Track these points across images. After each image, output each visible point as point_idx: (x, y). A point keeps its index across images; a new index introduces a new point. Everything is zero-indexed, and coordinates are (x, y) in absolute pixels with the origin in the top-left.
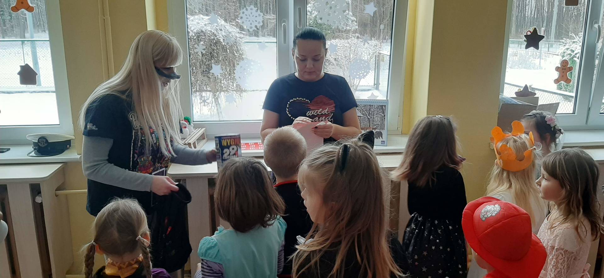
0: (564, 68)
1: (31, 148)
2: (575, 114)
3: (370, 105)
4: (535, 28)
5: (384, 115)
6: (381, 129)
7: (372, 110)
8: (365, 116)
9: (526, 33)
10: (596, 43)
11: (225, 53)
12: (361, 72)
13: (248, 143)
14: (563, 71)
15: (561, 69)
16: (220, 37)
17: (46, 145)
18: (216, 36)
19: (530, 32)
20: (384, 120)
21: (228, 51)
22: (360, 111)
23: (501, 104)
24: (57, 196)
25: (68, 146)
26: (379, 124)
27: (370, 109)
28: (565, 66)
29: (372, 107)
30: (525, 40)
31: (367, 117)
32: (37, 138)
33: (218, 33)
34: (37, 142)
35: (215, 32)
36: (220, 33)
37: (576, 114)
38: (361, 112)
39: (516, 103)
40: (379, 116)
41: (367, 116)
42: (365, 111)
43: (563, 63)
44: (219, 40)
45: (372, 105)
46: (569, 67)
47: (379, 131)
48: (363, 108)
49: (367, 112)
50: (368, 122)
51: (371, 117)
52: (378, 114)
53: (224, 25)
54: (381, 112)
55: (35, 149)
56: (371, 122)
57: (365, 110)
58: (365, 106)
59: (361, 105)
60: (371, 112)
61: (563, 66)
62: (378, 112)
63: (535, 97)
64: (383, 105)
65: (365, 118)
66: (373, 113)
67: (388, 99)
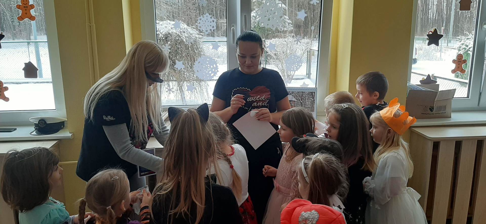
0: (460, 60)
1: (33, 129)
3: (302, 92)
4: (436, 29)
5: (314, 100)
7: (304, 96)
8: (298, 100)
11: (187, 51)
12: (294, 66)
14: (459, 63)
15: (457, 61)
16: (183, 38)
17: (44, 125)
18: (180, 37)
19: (432, 32)
20: (313, 104)
21: (190, 49)
23: (409, 90)
25: (62, 126)
26: (310, 107)
27: (302, 95)
28: (460, 59)
29: (304, 94)
30: (427, 38)
32: (38, 120)
33: (182, 35)
34: (38, 123)
35: (180, 34)
36: (183, 34)
37: (470, 98)
38: (295, 97)
39: (421, 89)
40: (310, 100)
41: (300, 101)
42: (298, 97)
43: (459, 57)
44: (183, 40)
45: (304, 91)
46: (464, 60)
48: (296, 95)
49: (300, 98)
51: (303, 102)
53: (186, 28)
54: (311, 97)
55: (36, 129)
58: (299, 92)
59: (295, 92)
60: (303, 98)
61: (459, 59)
62: (309, 97)
63: (436, 84)
64: (313, 92)
65: (298, 102)
66: (305, 99)
67: (317, 87)
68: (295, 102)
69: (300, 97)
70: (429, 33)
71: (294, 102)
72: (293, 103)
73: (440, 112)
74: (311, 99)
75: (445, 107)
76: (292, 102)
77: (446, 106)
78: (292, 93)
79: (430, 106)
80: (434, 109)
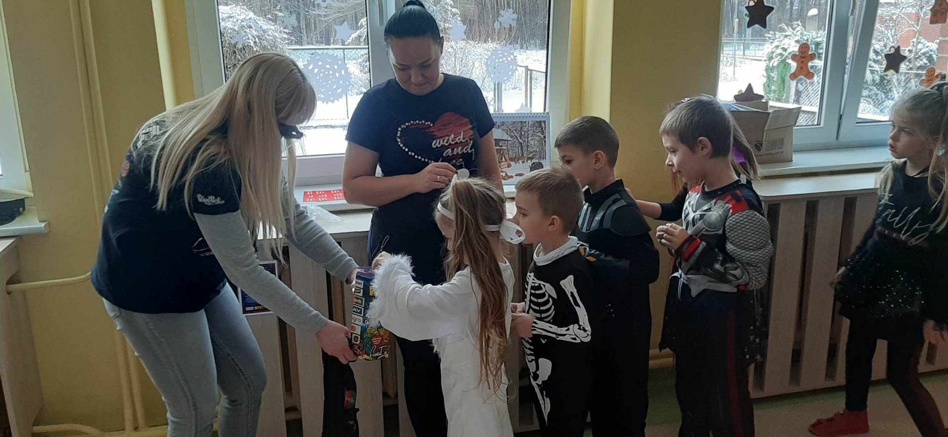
0: (804, 55)
2: (820, 125)
3: (521, 122)
5: (545, 137)
6: (540, 158)
7: (525, 129)
8: (514, 139)
9: (747, 3)
10: (849, 15)
13: (330, 191)
14: (802, 60)
15: (799, 57)
16: (249, 40)
19: (754, 1)
20: (544, 144)
22: (506, 131)
24: (9, 293)
25: (21, 209)
26: (538, 150)
27: (521, 128)
28: (805, 53)
29: (524, 125)
30: (746, 14)
31: (517, 141)
37: (822, 125)
38: (508, 133)
39: (738, 109)
40: (536, 138)
41: (517, 138)
42: (514, 132)
43: (802, 48)
44: (249, 43)
45: (524, 121)
46: (811, 54)
47: (538, 161)
48: (510, 127)
49: (518, 133)
50: (520, 148)
51: (525, 141)
52: (535, 135)
54: (539, 131)
56: (525, 148)
57: (515, 130)
58: (514, 123)
59: (507, 122)
60: (523, 133)
61: (803, 53)
62: (534, 132)
63: (762, 101)
64: (540, 122)
65: (515, 142)
66: (526, 134)
67: (547, 111)
68: (509, 141)
69: (517, 131)
70: (749, 4)
71: (506, 142)
72: (505, 144)
73: (772, 152)
74: (539, 134)
75: (782, 142)
76: (503, 142)
77: (783, 140)
78: (503, 125)
79: (756, 141)
80: (764, 145)
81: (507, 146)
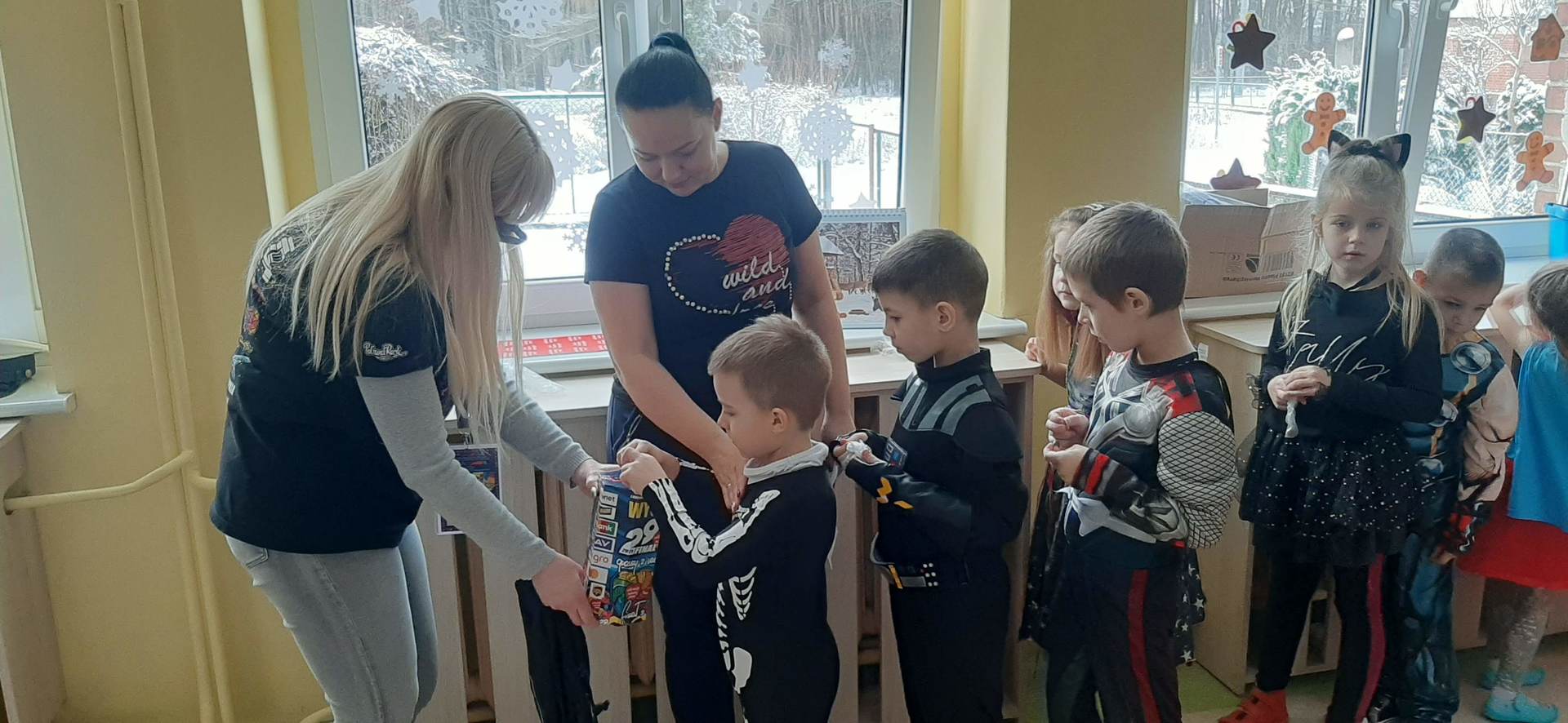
0: (1326, 113)
3: (859, 224)
4: (1253, 15)
7: (866, 237)
8: (848, 252)
9: (1231, 28)
10: (1399, 46)
14: (1323, 120)
15: (1318, 117)
16: (407, 82)
18: (396, 80)
19: (1242, 25)
22: (833, 240)
23: (1185, 207)
24: (9, 513)
25: (28, 372)
27: (859, 234)
28: (1327, 109)
29: (864, 229)
30: (1230, 45)
31: (853, 257)
33: (402, 71)
35: (394, 69)
38: (838, 243)
39: (1216, 202)
41: (853, 252)
42: (849, 242)
43: (1322, 101)
44: (405, 88)
45: (863, 222)
46: (1337, 111)
48: (840, 234)
49: (853, 243)
50: (857, 268)
51: (865, 256)
53: (416, 48)
56: (865, 268)
57: (848, 238)
58: (847, 226)
59: (836, 225)
60: (862, 243)
61: (1323, 110)
62: (881, 241)
63: (1258, 188)
64: (891, 223)
65: (849, 257)
66: (868, 246)
67: (902, 206)
68: (839, 257)
69: (853, 240)
70: (1234, 29)
71: (835, 258)
72: (832, 260)
73: (1271, 273)
75: (1290, 256)
77: (1292, 253)
78: (828, 230)
79: (1248, 255)
80: (1260, 264)
81: (835, 264)
